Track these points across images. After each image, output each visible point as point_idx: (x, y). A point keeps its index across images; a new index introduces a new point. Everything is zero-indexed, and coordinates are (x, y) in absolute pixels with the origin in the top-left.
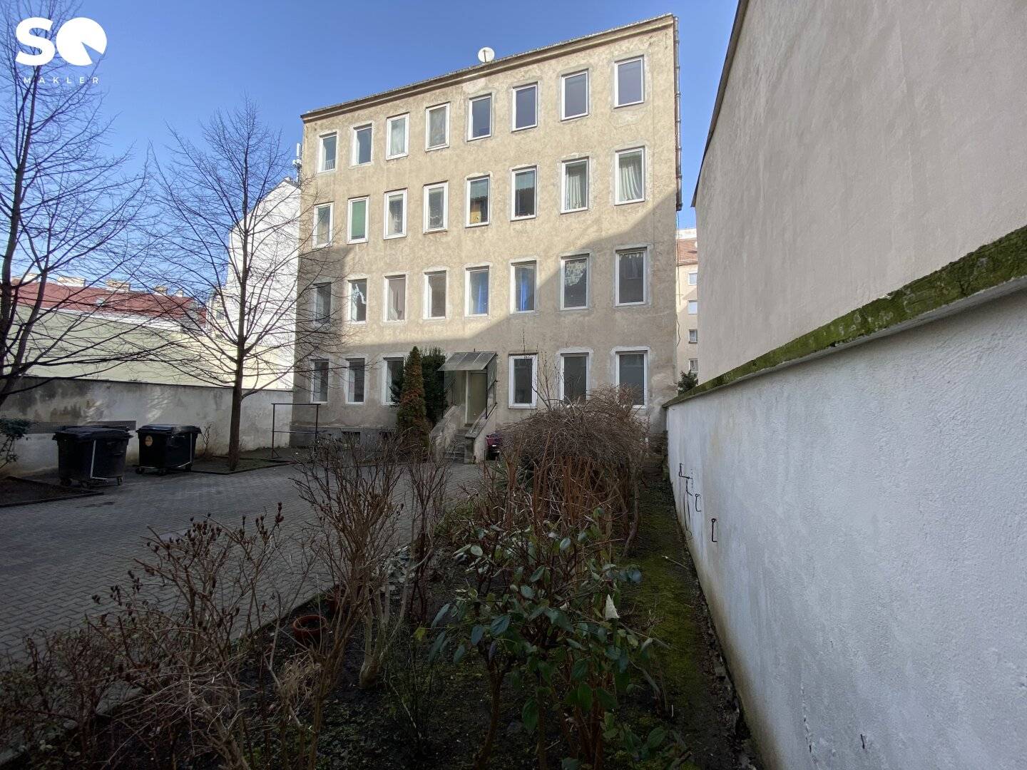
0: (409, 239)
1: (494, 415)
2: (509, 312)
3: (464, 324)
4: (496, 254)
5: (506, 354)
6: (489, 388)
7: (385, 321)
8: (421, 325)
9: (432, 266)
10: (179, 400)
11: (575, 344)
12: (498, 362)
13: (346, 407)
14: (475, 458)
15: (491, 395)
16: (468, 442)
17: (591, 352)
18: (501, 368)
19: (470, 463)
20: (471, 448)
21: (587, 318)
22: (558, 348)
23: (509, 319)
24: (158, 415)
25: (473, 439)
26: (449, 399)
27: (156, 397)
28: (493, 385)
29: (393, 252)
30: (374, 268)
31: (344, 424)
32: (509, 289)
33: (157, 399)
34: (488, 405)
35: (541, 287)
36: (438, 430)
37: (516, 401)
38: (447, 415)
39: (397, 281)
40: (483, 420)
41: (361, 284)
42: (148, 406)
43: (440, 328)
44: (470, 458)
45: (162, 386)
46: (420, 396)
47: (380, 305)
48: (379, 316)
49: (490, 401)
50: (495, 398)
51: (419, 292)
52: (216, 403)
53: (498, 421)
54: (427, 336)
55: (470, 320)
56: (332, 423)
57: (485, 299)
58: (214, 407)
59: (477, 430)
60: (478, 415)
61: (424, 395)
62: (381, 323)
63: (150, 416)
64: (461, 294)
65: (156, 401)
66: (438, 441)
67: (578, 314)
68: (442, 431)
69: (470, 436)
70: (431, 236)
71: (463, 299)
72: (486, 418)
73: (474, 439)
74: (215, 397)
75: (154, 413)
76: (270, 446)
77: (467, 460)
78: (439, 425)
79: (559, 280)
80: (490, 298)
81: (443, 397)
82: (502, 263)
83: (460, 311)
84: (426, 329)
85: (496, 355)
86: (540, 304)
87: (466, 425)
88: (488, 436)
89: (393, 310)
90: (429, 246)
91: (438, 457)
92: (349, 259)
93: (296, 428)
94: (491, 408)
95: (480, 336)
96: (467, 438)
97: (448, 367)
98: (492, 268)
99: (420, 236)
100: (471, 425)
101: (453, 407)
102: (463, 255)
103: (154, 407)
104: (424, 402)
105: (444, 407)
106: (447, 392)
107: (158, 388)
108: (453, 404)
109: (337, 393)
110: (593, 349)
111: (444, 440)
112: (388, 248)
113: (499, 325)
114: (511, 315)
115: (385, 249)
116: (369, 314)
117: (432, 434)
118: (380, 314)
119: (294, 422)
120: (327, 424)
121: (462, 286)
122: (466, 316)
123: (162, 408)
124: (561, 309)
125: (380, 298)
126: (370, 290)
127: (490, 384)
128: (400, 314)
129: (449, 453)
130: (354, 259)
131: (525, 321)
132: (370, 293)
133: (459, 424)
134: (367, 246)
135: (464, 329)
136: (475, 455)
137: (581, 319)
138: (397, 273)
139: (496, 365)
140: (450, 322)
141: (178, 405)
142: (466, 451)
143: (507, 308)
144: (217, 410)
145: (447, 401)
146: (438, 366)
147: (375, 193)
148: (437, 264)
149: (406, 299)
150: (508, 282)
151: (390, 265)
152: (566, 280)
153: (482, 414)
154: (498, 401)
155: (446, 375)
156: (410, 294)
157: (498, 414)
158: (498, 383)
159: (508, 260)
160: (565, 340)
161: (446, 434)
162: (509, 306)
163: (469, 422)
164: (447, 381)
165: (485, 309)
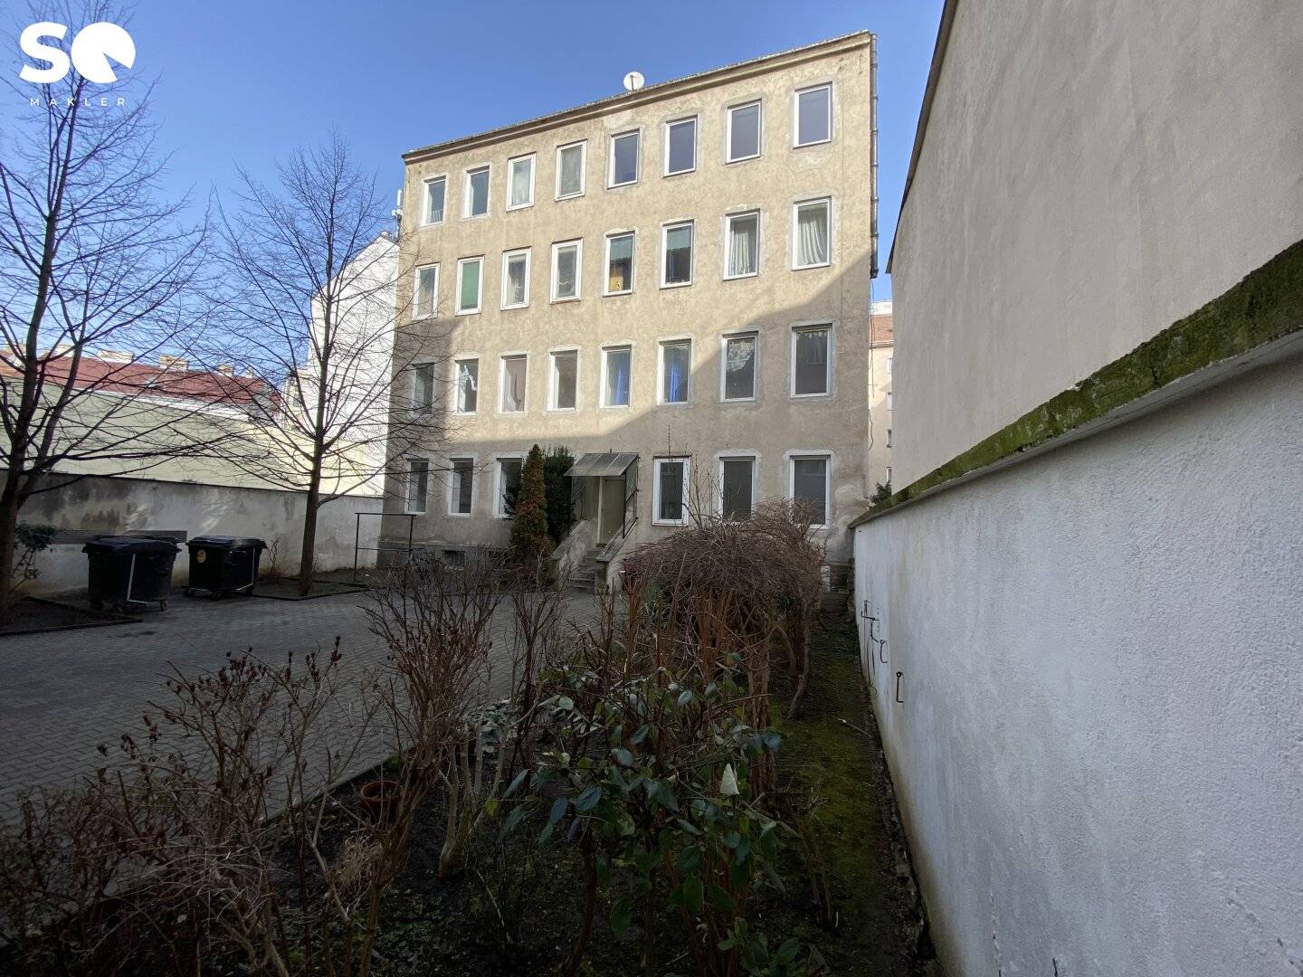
0: (533, 310)
1: (633, 533)
2: (656, 402)
3: (598, 417)
4: (641, 331)
5: (650, 456)
6: (627, 498)
7: (500, 412)
8: (545, 419)
9: (560, 344)
10: (242, 505)
11: (738, 445)
12: (640, 466)
13: (449, 520)
14: (608, 587)
15: (630, 508)
16: (600, 567)
17: (758, 455)
18: (643, 474)
19: (600, 594)
20: (603, 575)
21: (754, 413)
22: (717, 449)
23: (655, 412)
24: (215, 524)
25: (606, 563)
26: (577, 511)
27: (213, 502)
28: (633, 495)
29: (512, 326)
30: (488, 345)
31: (447, 541)
32: (656, 374)
33: (214, 504)
34: (627, 521)
35: (697, 373)
36: (562, 550)
37: (662, 516)
38: (574, 532)
39: (516, 363)
40: (619, 539)
41: (471, 366)
42: (203, 513)
43: (568, 421)
44: (602, 587)
45: (221, 489)
46: (540, 507)
47: (495, 394)
48: (493, 406)
49: (629, 515)
50: (635, 512)
51: (543, 376)
52: (287, 511)
53: (638, 541)
54: (551, 432)
55: (605, 413)
56: (431, 539)
57: (626, 387)
58: (285, 515)
59: (611, 551)
60: (613, 533)
61: (546, 506)
62: (494, 415)
63: (204, 525)
64: (596, 380)
65: (213, 507)
66: (562, 564)
67: (743, 406)
68: (568, 553)
69: (603, 559)
70: (559, 307)
71: (598, 387)
72: (624, 537)
73: (608, 563)
74: (286, 503)
75: (209, 522)
76: (353, 567)
77: (597, 590)
78: (563, 544)
79: (719, 365)
80: (632, 386)
81: (569, 509)
82: (648, 342)
83: (593, 401)
84: (551, 422)
85: (637, 457)
86: (695, 394)
87: (598, 546)
88: (625, 560)
89: (510, 400)
90: (556, 319)
91: (560, 585)
92: (457, 334)
93: (385, 545)
94: (630, 525)
95: (618, 433)
96: (599, 562)
97: (578, 471)
98: (635, 347)
99: (546, 307)
100: (604, 545)
101: (582, 523)
102: (599, 330)
103: (210, 513)
104: (546, 515)
105: (570, 522)
106: (574, 503)
107: (216, 491)
108: (582, 518)
109: (437, 501)
110: (762, 452)
111: (570, 564)
112: (505, 321)
113: (643, 419)
114: (657, 407)
115: (502, 322)
116: (480, 404)
117: (555, 555)
118: (494, 403)
119: (382, 537)
120: (423, 540)
121: (597, 369)
122: (601, 407)
123: (220, 516)
124: (722, 400)
125: (494, 384)
126: (482, 374)
127: (629, 494)
128: (519, 403)
129: (576, 581)
130: (463, 334)
131: (676, 415)
132: (482, 378)
133: (589, 544)
134: (480, 318)
135: (598, 423)
136: (608, 583)
137: (746, 413)
138: (516, 353)
139: (637, 469)
140: (581, 415)
141: (239, 512)
142: (597, 579)
143: (653, 398)
144: (287, 519)
145: (574, 515)
146: (565, 469)
147: (491, 252)
148: (567, 342)
149: (527, 386)
150: (655, 365)
151: (507, 342)
152: (729, 364)
153: (619, 532)
154: (639, 515)
155: (574, 481)
156: (531, 379)
157: (639, 532)
158: (639, 493)
159: (655, 338)
160: (726, 440)
161: (572, 556)
162: (656, 395)
163: (602, 542)
164: (575, 489)
165: (625, 400)
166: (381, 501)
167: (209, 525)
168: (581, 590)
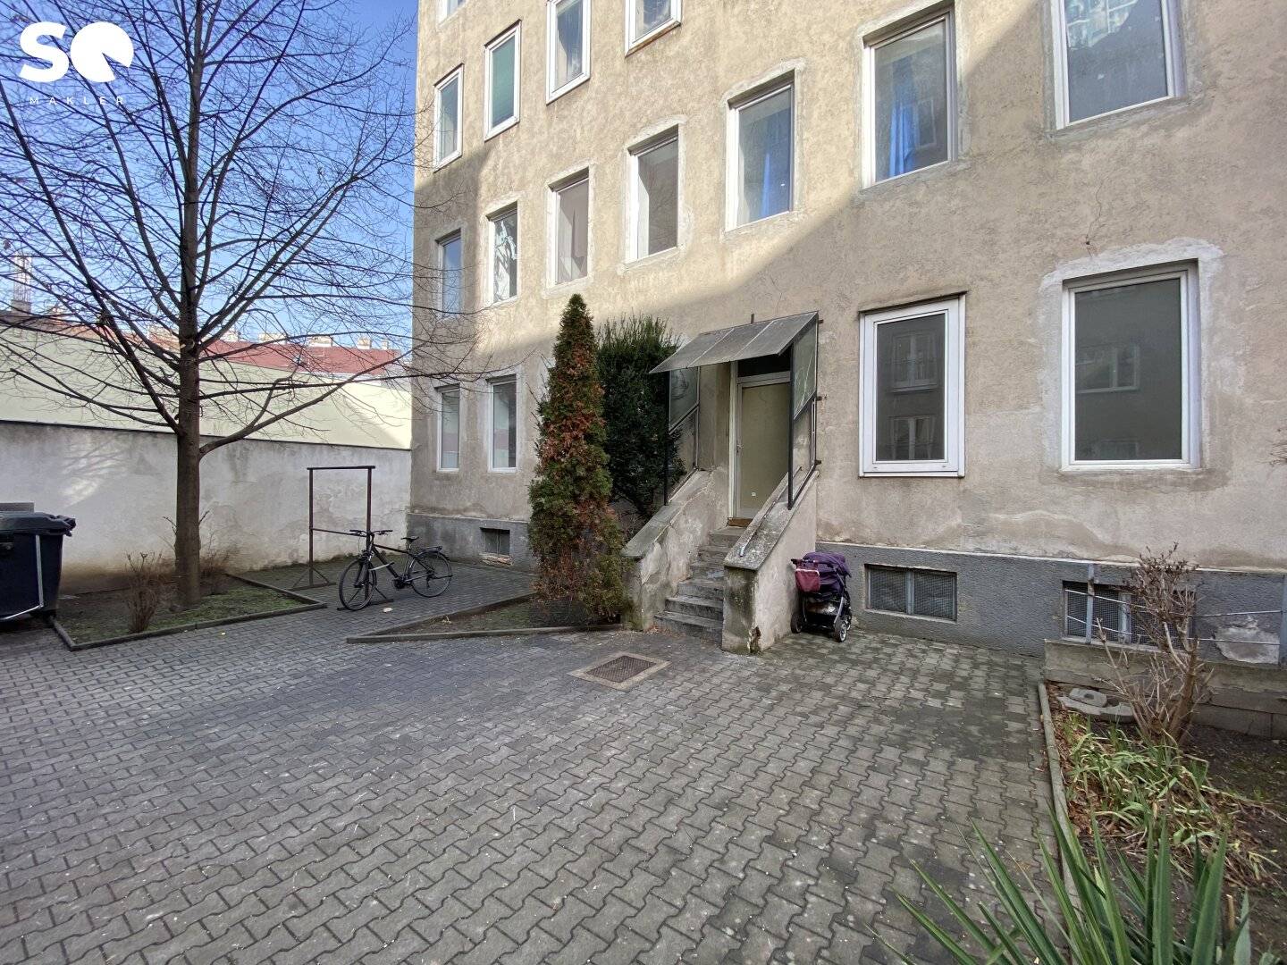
0: (595, 82)
1: (813, 493)
2: (860, 182)
3: (724, 250)
4: (815, 29)
5: (853, 312)
6: (796, 413)
7: (553, 285)
8: (623, 280)
9: (645, 126)
10: (142, 460)
11: (1127, 236)
12: (822, 341)
13: (488, 479)
14: (757, 633)
15: (801, 440)
16: (736, 582)
17: (1207, 255)
18: (832, 360)
19: (739, 650)
20: (744, 602)
21: (1182, 134)
22: (1051, 261)
23: (857, 205)
24: (90, 491)
25: (750, 574)
26: (685, 454)
27: (83, 454)
28: (808, 409)
29: (564, 125)
30: (530, 174)
31: (485, 512)
32: (857, 116)
33: (85, 457)
34: (795, 469)
35: (976, 71)
36: (649, 536)
37: (884, 453)
38: (678, 496)
39: (573, 185)
40: (780, 511)
41: (506, 216)
42: (65, 472)
43: (664, 276)
44: (742, 633)
45: (97, 432)
46: (589, 438)
47: (541, 255)
48: (539, 277)
49: (800, 457)
50: (812, 447)
51: (616, 197)
52: (234, 468)
53: (824, 516)
54: (634, 304)
55: (738, 238)
56: (466, 510)
57: (784, 172)
58: (229, 476)
59: (762, 542)
60: (764, 494)
61: (603, 436)
62: (543, 293)
63: (69, 492)
64: (716, 174)
65: (83, 463)
66: (648, 567)
67: (1139, 124)
68: (661, 541)
69: (741, 562)
70: (642, 56)
71: (721, 187)
72: (790, 506)
73: (754, 572)
74: (231, 457)
75: (78, 487)
77: (730, 639)
78: (655, 523)
79: (1046, 32)
80: (797, 160)
81: (668, 445)
82: (834, 48)
83: (713, 218)
84: (633, 285)
85: (816, 321)
86: (973, 129)
87: (733, 522)
88: (795, 561)
89: (568, 263)
90: (637, 80)
91: (647, 617)
92: (486, 172)
94: (803, 476)
95: (767, 275)
96: (731, 569)
98: (802, 73)
99: (619, 64)
100: (744, 523)
101: (697, 476)
102: (721, 71)
103: (77, 474)
104: (606, 457)
105: (670, 477)
106: (678, 434)
107: (87, 436)
108: (696, 467)
109: (473, 450)
110: (1222, 243)
111: (665, 564)
112: (555, 120)
113: (827, 229)
114: (862, 192)
115: (550, 125)
116: (522, 278)
117: (631, 549)
118: (541, 272)
119: (413, 508)
120: (458, 512)
121: (720, 150)
122: (727, 229)
123: (100, 476)
124: (1060, 126)
125: (539, 238)
126: (523, 226)
127: (799, 404)
128: (580, 260)
129: (683, 605)
130: (495, 168)
131: (919, 197)
132: (523, 235)
133: (712, 520)
134: (518, 131)
135: (724, 264)
136: (756, 624)
137: (1156, 139)
138: (572, 171)
139: (815, 350)
140: (690, 254)
141: (137, 472)
142: (727, 611)
143: (851, 172)
144: (236, 482)
145: (680, 461)
146: (654, 361)
147: (530, 12)
148: (659, 117)
149: (590, 226)
150: (855, 98)
151: (558, 157)
152: (1074, 30)
153: (778, 492)
154: (822, 453)
155: (676, 388)
156: (598, 211)
157: (822, 494)
158: (821, 406)
159: (853, 31)
160: (1085, 229)
161: (672, 545)
162: (859, 166)
163: (739, 516)
164: (679, 407)
165: (782, 200)
166: (409, 455)
167: (79, 493)
168: (694, 629)
